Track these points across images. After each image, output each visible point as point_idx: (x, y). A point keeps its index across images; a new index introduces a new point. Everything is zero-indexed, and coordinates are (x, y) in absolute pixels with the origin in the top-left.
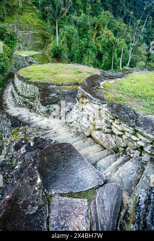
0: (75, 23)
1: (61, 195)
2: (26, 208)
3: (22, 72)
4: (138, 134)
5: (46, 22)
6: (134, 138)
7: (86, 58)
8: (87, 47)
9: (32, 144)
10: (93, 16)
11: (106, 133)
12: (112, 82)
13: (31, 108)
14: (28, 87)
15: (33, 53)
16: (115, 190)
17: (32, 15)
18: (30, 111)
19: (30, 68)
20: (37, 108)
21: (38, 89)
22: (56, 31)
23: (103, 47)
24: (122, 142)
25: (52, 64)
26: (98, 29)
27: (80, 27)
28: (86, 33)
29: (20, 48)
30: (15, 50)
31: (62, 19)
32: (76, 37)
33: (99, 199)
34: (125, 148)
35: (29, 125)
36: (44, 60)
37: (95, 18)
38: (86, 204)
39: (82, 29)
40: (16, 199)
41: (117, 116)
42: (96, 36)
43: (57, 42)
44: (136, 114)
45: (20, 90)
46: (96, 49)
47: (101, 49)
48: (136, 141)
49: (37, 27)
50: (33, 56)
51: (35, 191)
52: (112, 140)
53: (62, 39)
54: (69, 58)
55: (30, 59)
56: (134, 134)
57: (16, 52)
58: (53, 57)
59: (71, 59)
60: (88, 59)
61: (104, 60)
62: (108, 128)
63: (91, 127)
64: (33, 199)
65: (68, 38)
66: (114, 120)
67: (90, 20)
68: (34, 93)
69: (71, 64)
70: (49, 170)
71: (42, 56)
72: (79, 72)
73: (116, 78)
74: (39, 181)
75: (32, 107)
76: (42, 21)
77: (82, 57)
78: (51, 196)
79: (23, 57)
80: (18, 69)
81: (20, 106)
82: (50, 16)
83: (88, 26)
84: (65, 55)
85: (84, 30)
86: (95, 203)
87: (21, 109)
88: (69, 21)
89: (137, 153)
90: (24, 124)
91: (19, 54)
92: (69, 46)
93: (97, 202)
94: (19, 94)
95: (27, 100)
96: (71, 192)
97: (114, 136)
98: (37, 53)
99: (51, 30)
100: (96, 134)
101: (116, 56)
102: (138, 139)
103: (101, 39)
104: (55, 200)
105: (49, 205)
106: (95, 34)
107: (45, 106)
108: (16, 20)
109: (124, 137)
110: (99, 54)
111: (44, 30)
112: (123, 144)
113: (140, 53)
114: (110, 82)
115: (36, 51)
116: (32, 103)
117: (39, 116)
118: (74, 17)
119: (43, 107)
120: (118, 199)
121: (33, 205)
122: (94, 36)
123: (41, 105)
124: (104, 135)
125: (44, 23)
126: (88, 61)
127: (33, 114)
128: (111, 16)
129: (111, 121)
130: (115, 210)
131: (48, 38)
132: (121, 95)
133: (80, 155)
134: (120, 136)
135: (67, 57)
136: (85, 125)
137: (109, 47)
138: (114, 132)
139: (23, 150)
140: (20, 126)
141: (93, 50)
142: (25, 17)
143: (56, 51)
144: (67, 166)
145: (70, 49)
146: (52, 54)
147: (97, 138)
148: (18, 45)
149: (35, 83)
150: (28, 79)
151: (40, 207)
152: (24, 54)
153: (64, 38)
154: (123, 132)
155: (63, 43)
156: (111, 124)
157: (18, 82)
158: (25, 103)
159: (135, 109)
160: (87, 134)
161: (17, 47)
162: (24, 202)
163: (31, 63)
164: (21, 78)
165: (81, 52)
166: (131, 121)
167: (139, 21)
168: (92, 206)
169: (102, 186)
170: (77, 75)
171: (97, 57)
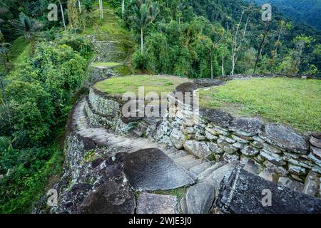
0: (163, 30)
1: (148, 192)
2: (113, 200)
3: (99, 86)
4: (233, 136)
5: (130, 30)
6: (228, 140)
7: (178, 68)
8: (179, 55)
9: (113, 159)
10: (184, 22)
11: (200, 141)
12: (206, 89)
13: (108, 128)
14: (106, 103)
15: (113, 64)
16: (208, 188)
17: (114, 25)
18: (108, 131)
19: (109, 81)
20: (117, 128)
21: (118, 104)
22: (140, 39)
23: (200, 55)
24: (217, 147)
25: (136, 76)
26: (191, 34)
27: (169, 34)
28: (177, 40)
29: (97, 60)
30: (90, 62)
31: (148, 27)
32: (165, 44)
33: (189, 195)
34: (221, 154)
35: (106, 146)
36: (125, 72)
37: (187, 24)
38: (175, 199)
39: (171, 36)
40: (103, 193)
41: (209, 119)
42: (189, 43)
43: (141, 51)
44: (231, 117)
45: (95, 107)
46: (191, 57)
47: (196, 57)
48: (232, 143)
49: (119, 36)
50: (112, 68)
51: (122, 188)
52: (206, 147)
53: (147, 47)
54: (157, 68)
55: (108, 72)
56: (229, 136)
57: (93, 65)
58: (137, 68)
59: (160, 70)
60: (181, 68)
61: (201, 70)
62: (201, 134)
63: (183, 137)
64: (120, 194)
65: (155, 46)
66: (206, 124)
67: (181, 26)
68: (113, 110)
69: (159, 75)
70: (135, 171)
71: (123, 68)
72: (169, 84)
73: (212, 85)
74: (125, 180)
75: (110, 127)
76: (124, 30)
77: (173, 67)
78: (138, 193)
79: (100, 69)
80: (95, 83)
81: (95, 126)
82: (134, 25)
83: (179, 33)
84: (152, 65)
85: (175, 37)
86: (185, 199)
87: (95, 130)
88: (156, 28)
89: (235, 157)
90: (101, 146)
91: (95, 66)
92: (157, 55)
93: (187, 198)
94: (94, 112)
95: (104, 119)
96: (159, 190)
97: (208, 143)
98: (117, 64)
99: (135, 39)
100: (189, 144)
101: (217, 63)
102: (233, 141)
103: (195, 45)
104: (143, 196)
105: (136, 200)
106: (188, 41)
107: (127, 123)
108: (95, 31)
109: (219, 141)
110: (194, 62)
111: (127, 38)
112: (219, 150)
113: (248, 60)
114: (205, 90)
115: (116, 62)
116: (110, 123)
117: (119, 137)
118: (162, 24)
119: (124, 125)
120: (210, 196)
121: (120, 198)
122: (187, 43)
123: (122, 123)
124: (197, 143)
125: (127, 32)
126: (181, 71)
127: (110, 134)
128: (206, 20)
129: (203, 126)
130: (207, 204)
131: (131, 47)
132: (216, 102)
133: (169, 158)
134: (215, 141)
135: (154, 67)
136: (176, 136)
137: (206, 54)
138: (208, 137)
139: (103, 165)
140: (94, 148)
141: (186, 58)
142: (105, 27)
143: (140, 60)
144: (155, 168)
145: (158, 58)
146: (135, 65)
147: (190, 148)
148: (94, 56)
149: (115, 98)
150: (106, 93)
151: (127, 200)
152: (102, 66)
153: (151, 47)
154: (217, 135)
155: (149, 52)
156: (204, 129)
157: (93, 97)
158: (101, 122)
159: (231, 113)
160: (179, 146)
161: (94, 58)
162: (111, 195)
163: (109, 76)
164: (97, 92)
165: (171, 62)
166: (224, 122)
167: (239, 25)
168: (182, 202)
169: (193, 185)
170: (167, 87)
171: (192, 66)
